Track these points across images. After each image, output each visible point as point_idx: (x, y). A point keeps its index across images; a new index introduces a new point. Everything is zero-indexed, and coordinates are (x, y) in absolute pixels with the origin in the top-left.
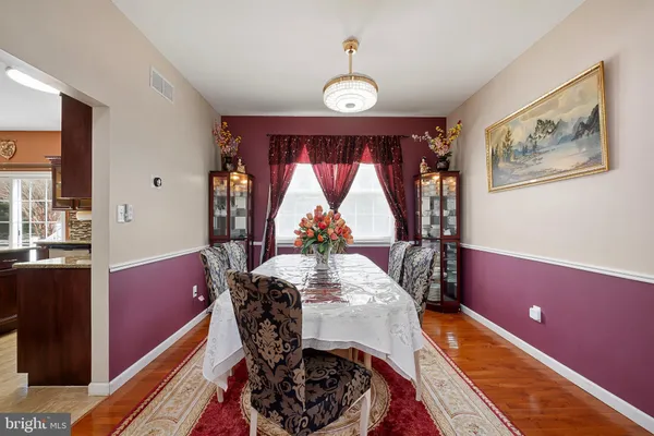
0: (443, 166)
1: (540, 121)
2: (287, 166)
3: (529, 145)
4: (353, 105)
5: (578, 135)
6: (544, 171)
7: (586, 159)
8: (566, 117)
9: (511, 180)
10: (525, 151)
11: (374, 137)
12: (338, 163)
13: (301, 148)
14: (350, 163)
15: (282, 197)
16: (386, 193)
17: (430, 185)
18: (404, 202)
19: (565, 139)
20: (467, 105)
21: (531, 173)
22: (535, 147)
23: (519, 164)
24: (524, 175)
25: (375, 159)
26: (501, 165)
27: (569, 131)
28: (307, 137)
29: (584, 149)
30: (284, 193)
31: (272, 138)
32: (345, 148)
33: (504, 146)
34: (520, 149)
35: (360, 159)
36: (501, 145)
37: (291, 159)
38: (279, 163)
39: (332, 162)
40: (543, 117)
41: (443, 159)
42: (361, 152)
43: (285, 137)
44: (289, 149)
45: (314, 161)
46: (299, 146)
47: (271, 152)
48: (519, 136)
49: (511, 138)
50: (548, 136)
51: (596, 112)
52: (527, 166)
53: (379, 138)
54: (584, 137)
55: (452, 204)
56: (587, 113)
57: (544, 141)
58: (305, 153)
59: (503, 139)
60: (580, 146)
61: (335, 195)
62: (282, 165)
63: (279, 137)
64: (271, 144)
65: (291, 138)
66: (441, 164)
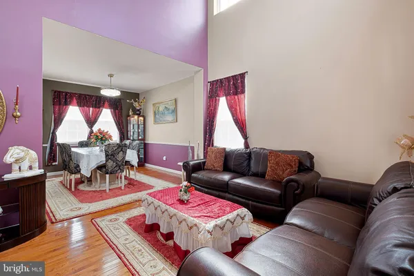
0: (138, 113)
1: (165, 106)
2: (64, 107)
3: (163, 112)
5: (172, 113)
9: (159, 121)
11: (110, 98)
12: (92, 107)
13: (72, 99)
14: (99, 108)
15: (61, 122)
16: (116, 122)
17: (134, 119)
18: (123, 126)
20: (148, 92)
21: (164, 120)
23: (161, 117)
25: (111, 107)
26: (157, 116)
27: (170, 111)
28: (76, 94)
30: (62, 120)
31: (55, 92)
32: (96, 101)
35: (103, 106)
37: (67, 104)
38: (60, 104)
39: (89, 107)
41: (138, 110)
42: (104, 104)
43: (63, 92)
44: (66, 99)
45: (80, 105)
47: (54, 99)
48: (161, 109)
49: (159, 109)
50: (167, 111)
52: (163, 118)
55: (142, 127)
58: (75, 101)
59: (157, 109)
61: (91, 122)
62: (61, 106)
63: (60, 92)
64: (54, 95)
65: (66, 93)
66: (138, 112)
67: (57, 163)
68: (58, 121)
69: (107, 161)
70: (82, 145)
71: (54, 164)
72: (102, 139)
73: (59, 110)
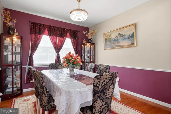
1: (119, 33)
2: (39, 36)
3: (116, 39)
4: (80, 19)
5: (128, 38)
6: (120, 45)
7: (131, 44)
8: (126, 34)
9: (111, 47)
10: (115, 40)
11: (70, 30)
12: (59, 37)
14: (63, 37)
15: (37, 48)
16: (74, 48)
18: (79, 51)
19: (125, 39)
21: (116, 46)
22: (118, 39)
23: (113, 43)
24: (114, 46)
25: (71, 37)
26: (108, 43)
27: (127, 37)
28: (47, 26)
29: (130, 41)
30: (37, 46)
31: (32, 23)
32: (61, 32)
33: (109, 38)
34: (113, 40)
35: (66, 36)
36: (108, 38)
37: (41, 33)
38: (35, 33)
39: (56, 36)
40: (120, 33)
41: (90, 39)
42: (67, 34)
43: (38, 24)
44: (40, 29)
45: (50, 34)
46: (44, 29)
47: (31, 29)
48: (113, 36)
49: (111, 36)
50: (121, 37)
51: (133, 34)
52: (115, 44)
53: (72, 30)
54: (130, 39)
55: (92, 52)
56: (131, 34)
57: (120, 38)
58: (46, 31)
59: (109, 36)
60: (129, 41)
61: (58, 48)
62: (37, 35)
63: (35, 23)
64: (31, 26)
65: (40, 25)
66: (90, 41)
67: (33, 81)
68: (34, 47)
69: (94, 101)
70: (52, 67)
71: (31, 82)
72: (73, 63)
73: (35, 38)
